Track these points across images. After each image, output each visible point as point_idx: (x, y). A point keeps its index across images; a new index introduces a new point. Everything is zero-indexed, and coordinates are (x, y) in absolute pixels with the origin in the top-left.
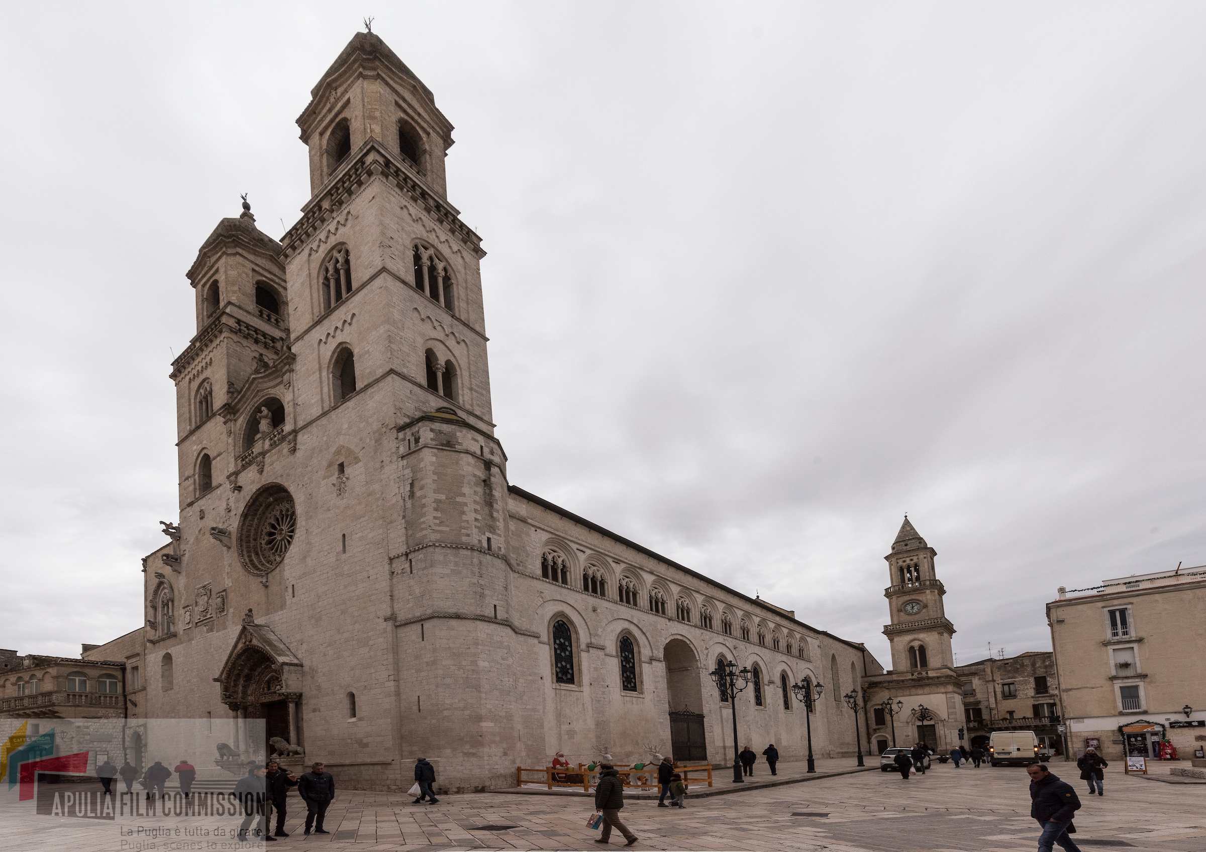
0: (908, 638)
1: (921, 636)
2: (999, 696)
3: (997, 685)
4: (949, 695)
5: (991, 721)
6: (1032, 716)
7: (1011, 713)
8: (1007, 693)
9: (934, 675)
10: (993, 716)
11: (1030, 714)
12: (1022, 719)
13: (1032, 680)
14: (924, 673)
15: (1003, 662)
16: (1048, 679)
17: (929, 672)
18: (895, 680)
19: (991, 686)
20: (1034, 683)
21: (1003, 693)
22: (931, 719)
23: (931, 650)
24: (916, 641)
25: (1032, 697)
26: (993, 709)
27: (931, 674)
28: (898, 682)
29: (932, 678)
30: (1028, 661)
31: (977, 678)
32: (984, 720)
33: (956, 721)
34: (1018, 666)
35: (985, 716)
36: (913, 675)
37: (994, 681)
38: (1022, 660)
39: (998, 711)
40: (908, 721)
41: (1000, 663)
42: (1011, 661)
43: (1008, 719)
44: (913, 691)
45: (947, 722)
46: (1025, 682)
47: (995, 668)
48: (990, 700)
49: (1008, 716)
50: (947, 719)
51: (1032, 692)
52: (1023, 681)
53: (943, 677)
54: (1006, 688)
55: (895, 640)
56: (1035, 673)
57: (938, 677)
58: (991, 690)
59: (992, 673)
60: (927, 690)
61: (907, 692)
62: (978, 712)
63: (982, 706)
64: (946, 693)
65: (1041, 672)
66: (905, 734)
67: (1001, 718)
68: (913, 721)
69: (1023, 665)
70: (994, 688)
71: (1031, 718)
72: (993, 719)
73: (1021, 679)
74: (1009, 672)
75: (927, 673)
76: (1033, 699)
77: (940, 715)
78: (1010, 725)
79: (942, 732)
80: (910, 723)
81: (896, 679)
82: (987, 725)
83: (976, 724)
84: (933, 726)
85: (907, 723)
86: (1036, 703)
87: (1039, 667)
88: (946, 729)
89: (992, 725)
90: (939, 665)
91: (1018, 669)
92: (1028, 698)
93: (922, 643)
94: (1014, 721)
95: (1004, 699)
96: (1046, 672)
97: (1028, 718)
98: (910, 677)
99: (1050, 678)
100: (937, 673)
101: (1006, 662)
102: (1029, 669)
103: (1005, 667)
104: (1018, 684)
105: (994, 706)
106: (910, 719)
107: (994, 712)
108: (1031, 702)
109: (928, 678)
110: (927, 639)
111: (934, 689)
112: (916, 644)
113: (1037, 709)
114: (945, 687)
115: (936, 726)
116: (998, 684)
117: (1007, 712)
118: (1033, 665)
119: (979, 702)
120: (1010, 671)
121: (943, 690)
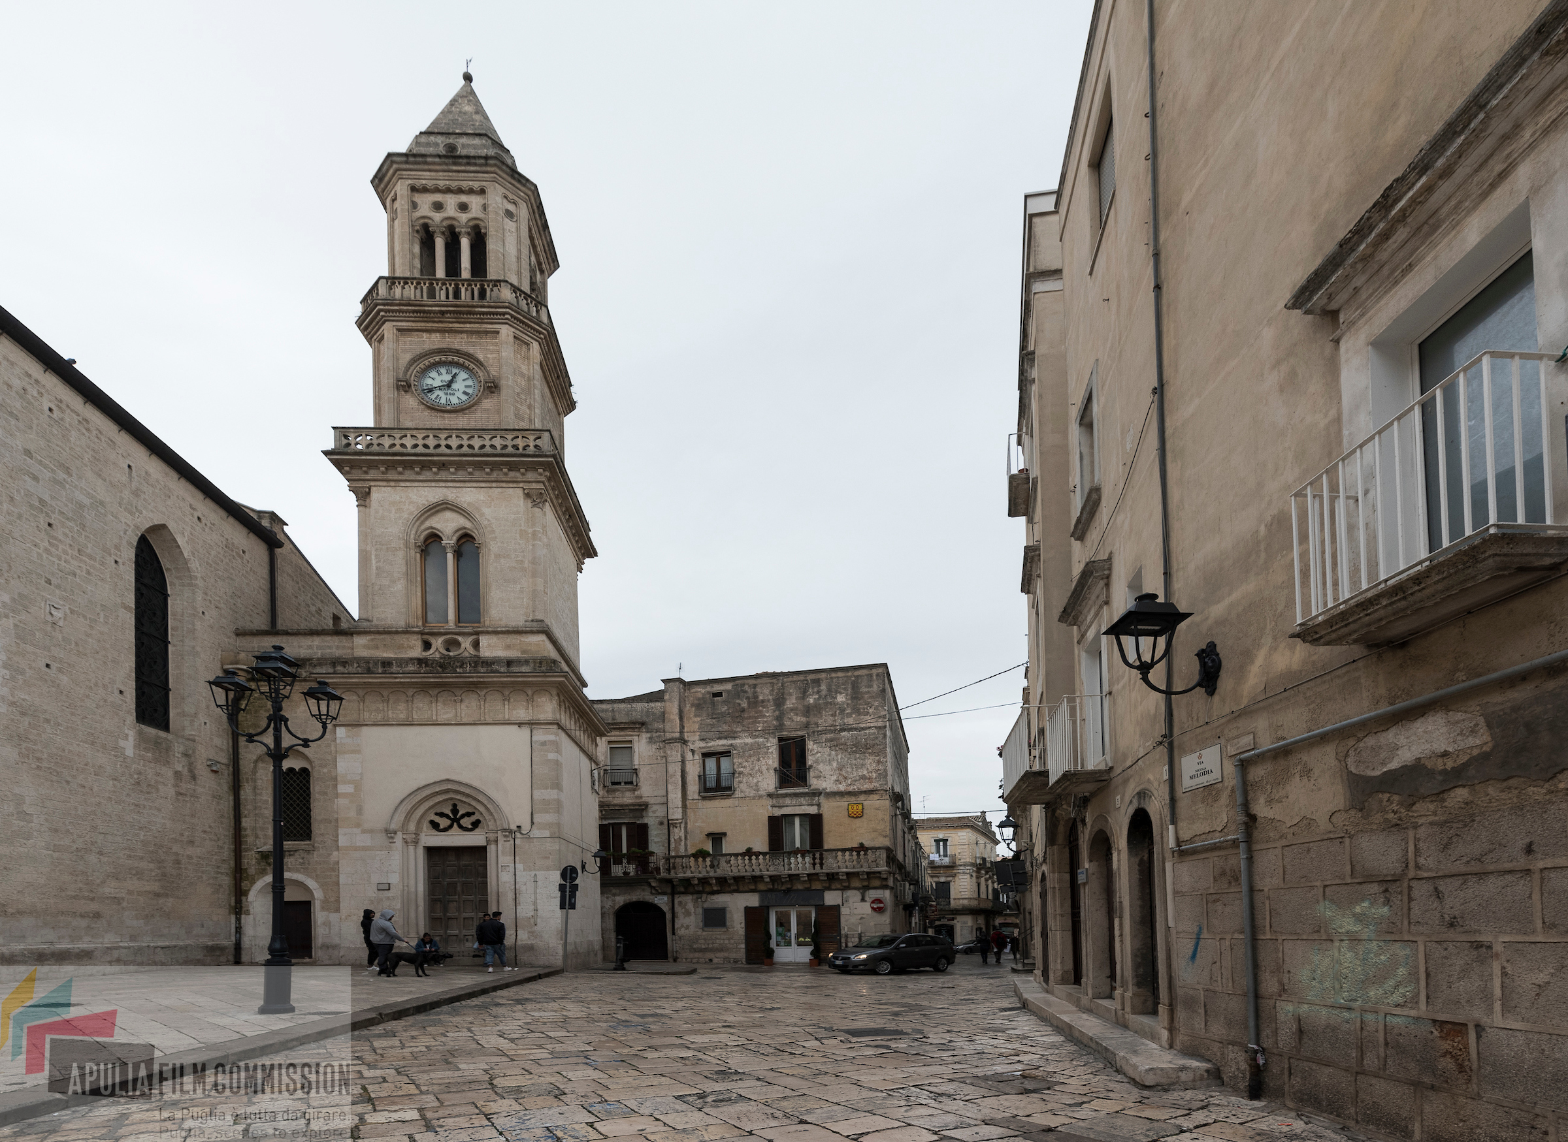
0: (424, 494)
1: (469, 495)
2: (693, 788)
3: (689, 756)
4: (541, 735)
5: (668, 859)
6: (765, 849)
7: (717, 838)
8: (712, 783)
9: (501, 653)
10: (673, 845)
11: (760, 843)
12: (743, 855)
13: (772, 745)
14: (466, 643)
15: (708, 689)
16: (810, 745)
17: (484, 640)
18: (359, 660)
19: (674, 753)
20: (776, 755)
21: (702, 778)
22: (476, 824)
23: (498, 556)
24: (449, 515)
25: (770, 795)
26: (675, 826)
27: (491, 648)
28: (368, 666)
29: (488, 663)
30: (766, 691)
31: (645, 736)
32: (652, 853)
33: (558, 836)
34: (744, 704)
35: (656, 844)
36: (427, 646)
37: (684, 742)
38: (755, 686)
39: (686, 832)
40: (393, 826)
41: (701, 690)
42: (729, 686)
43: (708, 854)
44: (422, 707)
45: (527, 837)
46: (756, 751)
47: (688, 706)
48: (671, 796)
49: (709, 847)
50: (526, 828)
51: (769, 782)
52: (752, 747)
53: (527, 662)
54: (711, 763)
55: (376, 494)
56: (781, 727)
57: (509, 663)
58: (675, 769)
59: (681, 718)
60: (469, 706)
61: (399, 711)
62: (640, 833)
63: (651, 819)
64: (532, 724)
65: (794, 723)
66: (376, 879)
67: (691, 851)
68: (412, 827)
69: (755, 702)
70: (683, 762)
71: (764, 854)
72: (673, 854)
73: (749, 740)
74: (719, 717)
75: (476, 645)
76: (770, 802)
77: (506, 809)
78: (712, 874)
79: (506, 877)
80: (399, 837)
81: (365, 653)
82: (658, 869)
83: (631, 869)
84: (480, 852)
85: (390, 833)
86: (778, 812)
87: (792, 710)
88: (519, 866)
89: (669, 870)
90: (517, 619)
91: (743, 710)
92: (761, 797)
93: (468, 525)
94: (723, 860)
95: (704, 798)
96: (807, 726)
97: (757, 854)
98: (417, 652)
99: (815, 742)
100: (508, 647)
101: (717, 688)
102: (769, 713)
103: (713, 703)
104: (739, 756)
105: (676, 814)
106: (400, 817)
107: (678, 833)
108: (765, 810)
109: (479, 662)
110: (487, 511)
111: (495, 707)
112: (448, 525)
113: (777, 826)
114: (530, 700)
115: (491, 850)
116: (693, 751)
117: (708, 835)
118: (779, 702)
119: (642, 808)
120: (723, 715)
121: (522, 713)
